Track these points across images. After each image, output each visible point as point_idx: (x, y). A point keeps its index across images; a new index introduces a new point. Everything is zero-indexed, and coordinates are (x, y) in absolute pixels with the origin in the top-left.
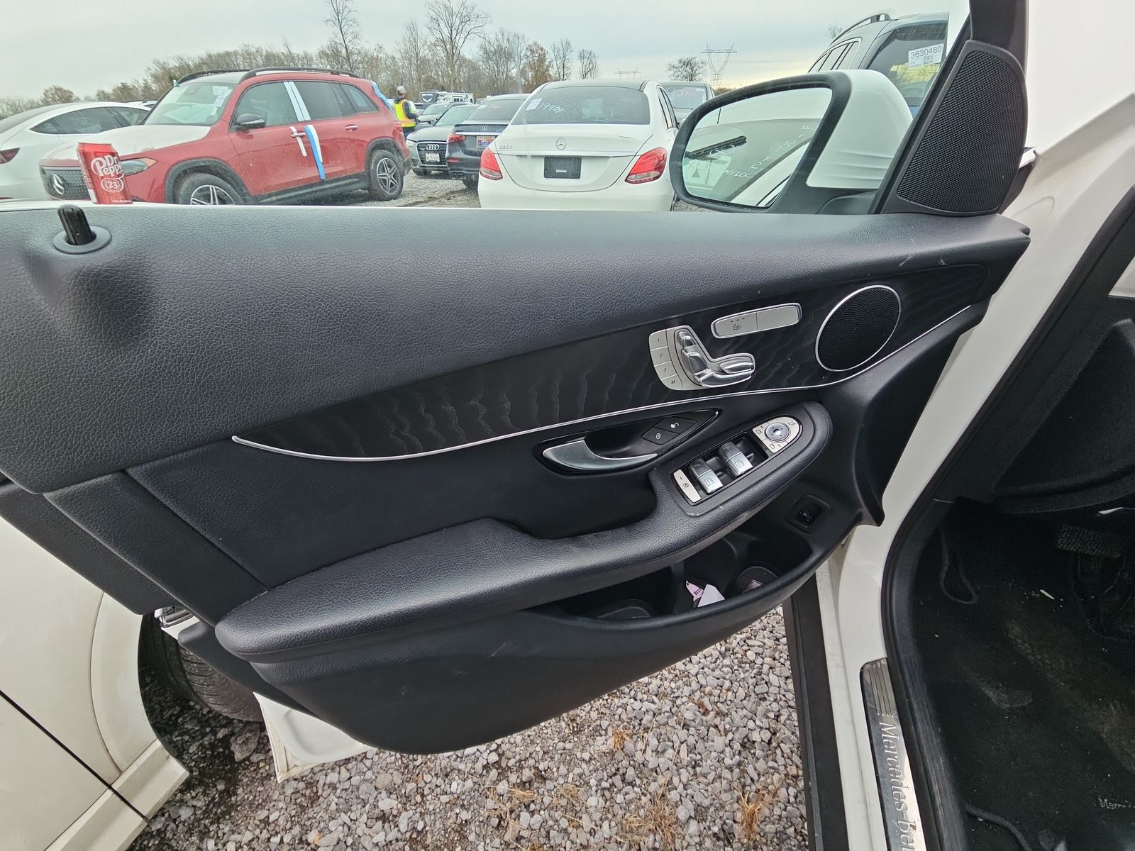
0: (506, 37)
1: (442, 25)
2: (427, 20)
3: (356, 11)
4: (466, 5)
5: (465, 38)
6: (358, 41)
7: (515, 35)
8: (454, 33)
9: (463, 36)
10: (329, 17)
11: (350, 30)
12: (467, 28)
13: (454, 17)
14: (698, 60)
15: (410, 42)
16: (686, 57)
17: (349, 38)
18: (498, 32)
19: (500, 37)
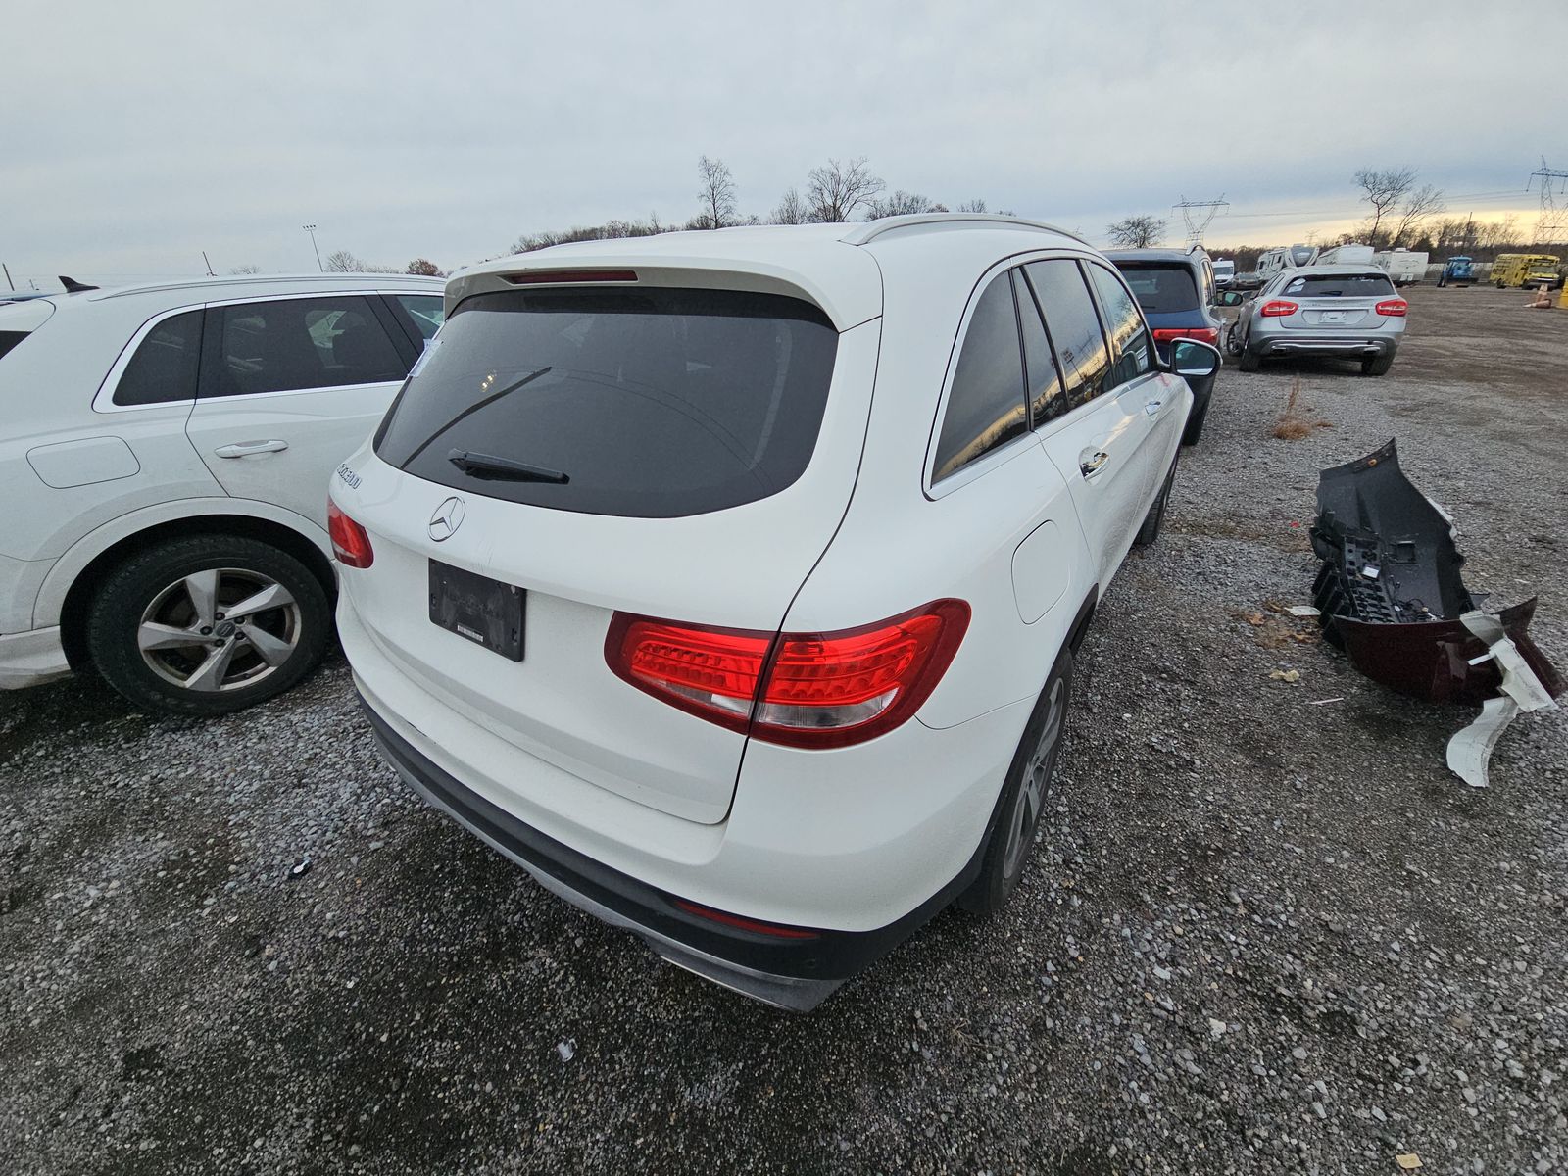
0: (902, 201)
1: (826, 194)
2: (809, 190)
3: (733, 185)
4: (856, 172)
5: (851, 207)
6: (730, 215)
7: (913, 200)
8: (838, 203)
9: (848, 205)
10: (704, 193)
11: (724, 205)
12: (855, 195)
13: (841, 186)
14: (1153, 220)
15: (788, 212)
16: (1136, 216)
17: (721, 212)
18: (894, 196)
19: (895, 202)
